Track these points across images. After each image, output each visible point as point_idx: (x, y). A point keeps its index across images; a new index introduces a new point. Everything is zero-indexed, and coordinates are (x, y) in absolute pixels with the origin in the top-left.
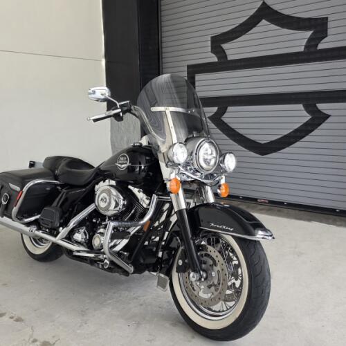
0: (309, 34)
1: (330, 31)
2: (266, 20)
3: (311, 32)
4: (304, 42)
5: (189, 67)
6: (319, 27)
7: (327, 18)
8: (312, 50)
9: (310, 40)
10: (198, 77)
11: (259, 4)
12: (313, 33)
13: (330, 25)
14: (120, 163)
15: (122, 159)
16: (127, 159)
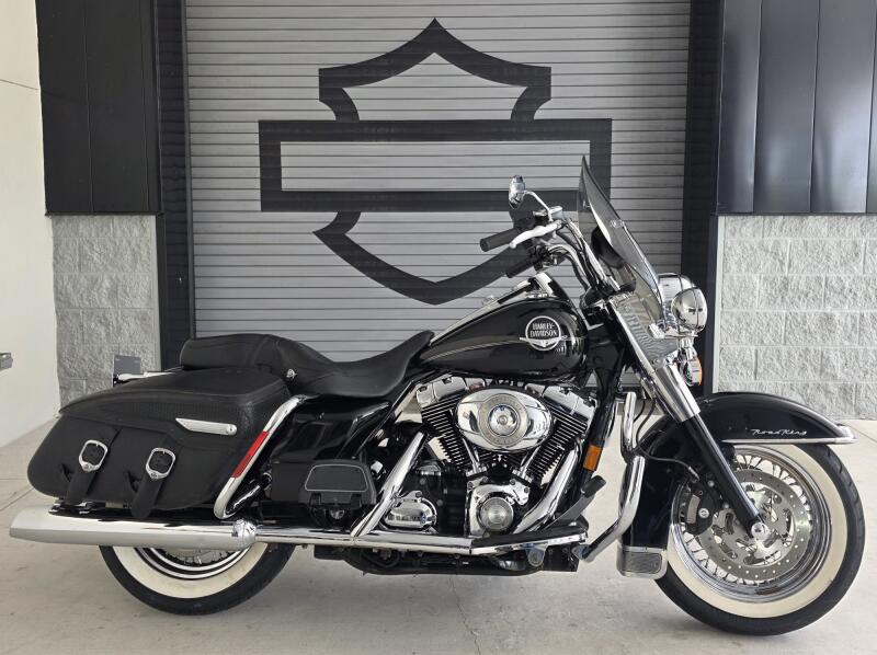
0: (519, 90)
1: (554, 92)
2: (441, 55)
3: (524, 88)
4: (512, 104)
5: (263, 124)
6: (536, 81)
7: (550, 69)
8: (525, 119)
9: (521, 101)
10: (286, 148)
11: (426, 23)
12: (526, 91)
13: (554, 81)
14: (535, 338)
15: (542, 326)
16: (555, 328)
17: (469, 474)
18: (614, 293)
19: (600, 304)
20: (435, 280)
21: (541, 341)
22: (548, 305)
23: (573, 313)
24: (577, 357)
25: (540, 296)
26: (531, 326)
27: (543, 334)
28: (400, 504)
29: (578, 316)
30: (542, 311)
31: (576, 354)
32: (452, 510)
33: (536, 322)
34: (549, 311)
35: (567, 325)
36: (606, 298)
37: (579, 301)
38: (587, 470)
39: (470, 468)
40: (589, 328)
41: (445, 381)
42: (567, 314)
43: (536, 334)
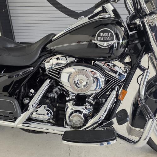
14: (100, 41)
15: (105, 34)
16: (112, 35)
17: (68, 99)
18: (146, 15)
19: (138, 21)
20: (79, 12)
21: (104, 43)
22: (110, 22)
23: (123, 26)
24: (122, 50)
25: (106, 16)
26: (99, 34)
27: (105, 39)
28: (37, 111)
29: (125, 28)
30: (106, 25)
31: (122, 48)
32: (60, 112)
33: (102, 32)
34: (110, 25)
35: (119, 33)
36: (141, 18)
37: (126, 19)
38: (120, 100)
39: (68, 96)
40: (130, 33)
41: (57, 59)
42: (119, 27)
43: (101, 38)
